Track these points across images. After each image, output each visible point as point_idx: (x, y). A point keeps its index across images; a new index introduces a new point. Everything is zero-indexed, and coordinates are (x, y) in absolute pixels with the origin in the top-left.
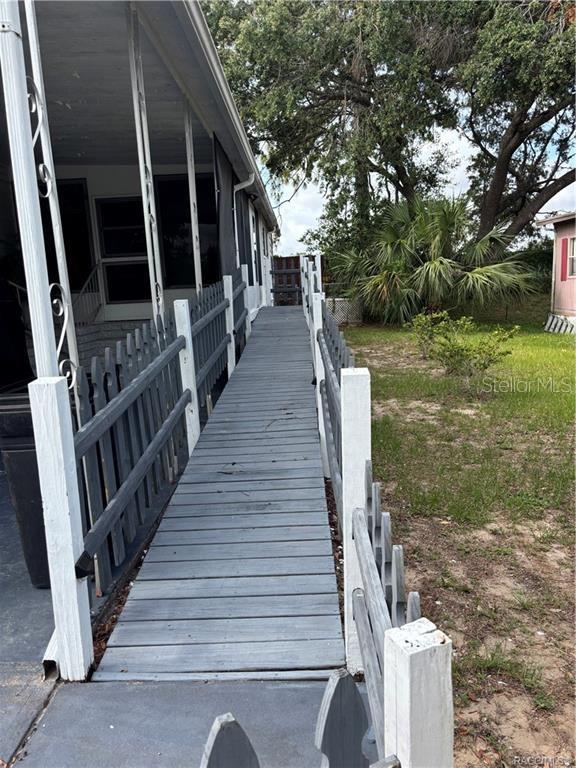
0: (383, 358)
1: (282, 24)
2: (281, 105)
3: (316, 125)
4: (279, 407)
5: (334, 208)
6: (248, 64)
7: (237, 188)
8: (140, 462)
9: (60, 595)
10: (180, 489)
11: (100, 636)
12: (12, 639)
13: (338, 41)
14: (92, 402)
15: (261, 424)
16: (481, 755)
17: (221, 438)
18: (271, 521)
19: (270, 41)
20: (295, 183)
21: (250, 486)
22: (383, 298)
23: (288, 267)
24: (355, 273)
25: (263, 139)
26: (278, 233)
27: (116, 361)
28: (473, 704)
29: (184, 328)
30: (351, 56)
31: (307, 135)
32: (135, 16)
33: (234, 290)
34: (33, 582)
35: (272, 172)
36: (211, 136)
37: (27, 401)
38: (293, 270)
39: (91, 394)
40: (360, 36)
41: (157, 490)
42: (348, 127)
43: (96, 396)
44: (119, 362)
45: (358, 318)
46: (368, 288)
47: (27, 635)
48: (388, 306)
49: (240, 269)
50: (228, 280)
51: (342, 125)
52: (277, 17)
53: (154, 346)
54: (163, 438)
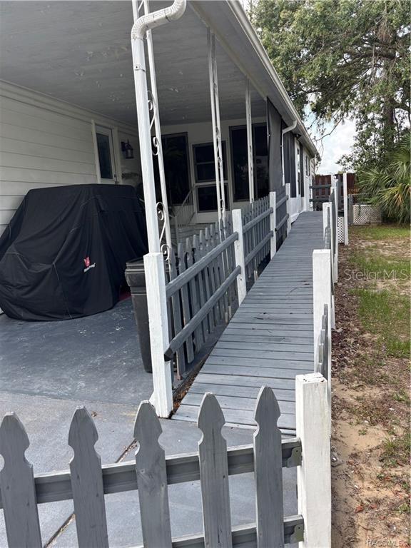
0: (394, 249)
1: (325, 9)
2: (323, 66)
3: (351, 77)
4: (301, 280)
5: (363, 138)
6: (301, 40)
7: (285, 131)
8: (205, 306)
9: (156, 369)
10: (229, 326)
11: (177, 400)
12: (133, 395)
13: (368, 15)
14: (178, 269)
15: (287, 290)
16: (397, 493)
17: (259, 297)
18: (283, 348)
19: (316, 23)
20: (336, 120)
21: (272, 327)
22: (398, 204)
23: (323, 183)
24: (376, 186)
25: (311, 91)
26: (319, 159)
27: (192, 246)
28: (399, 467)
29: (238, 227)
30: (379, 25)
31: (345, 85)
32: (213, 37)
33: (277, 202)
34: (145, 369)
35: (318, 115)
36: (266, 99)
37: (143, 267)
38: (326, 185)
39: (177, 264)
40: (385, 10)
41: (216, 323)
42: (378, 75)
43: (180, 265)
44: (194, 247)
45: (379, 219)
46: (386, 197)
47: (140, 394)
48: (402, 210)
49: (285, 186)
50: (273, 195)
51: (373, 74)
52: (322, 5)
53: (217, 238)
54: (220, 293)
